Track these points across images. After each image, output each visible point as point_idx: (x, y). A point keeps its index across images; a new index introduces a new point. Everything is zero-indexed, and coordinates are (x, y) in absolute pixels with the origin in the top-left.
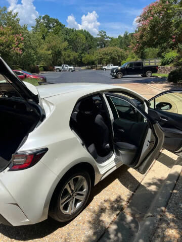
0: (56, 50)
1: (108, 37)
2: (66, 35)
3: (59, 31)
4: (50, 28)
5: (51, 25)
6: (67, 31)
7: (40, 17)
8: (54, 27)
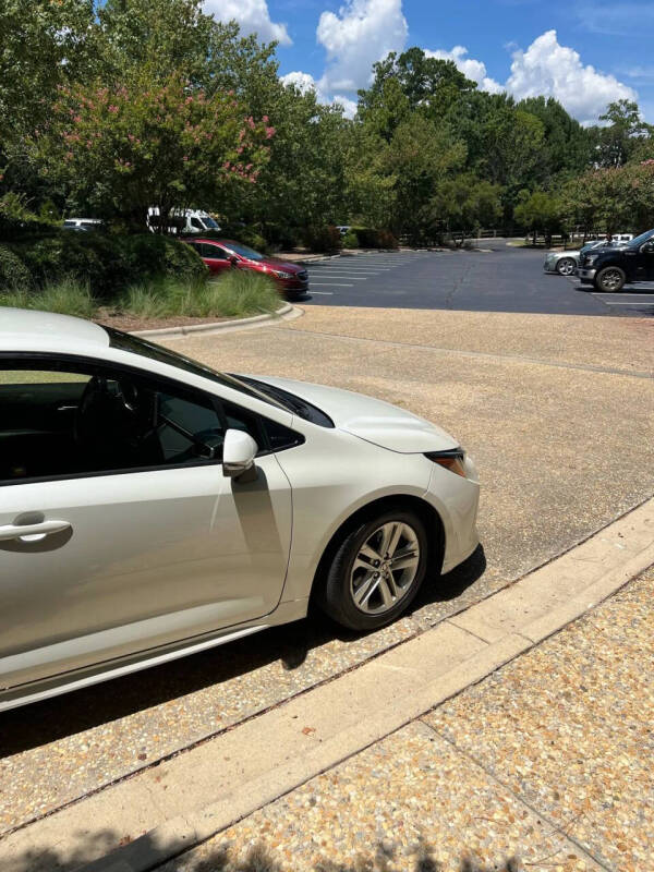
0: (417, 174)
1: (645, 126)
2: (472, 118)
3: (448, 106)
4: (421, 93)
5: (427, 85)
6: (476, 105)
7: (392, 56)
8: (434, 90)
